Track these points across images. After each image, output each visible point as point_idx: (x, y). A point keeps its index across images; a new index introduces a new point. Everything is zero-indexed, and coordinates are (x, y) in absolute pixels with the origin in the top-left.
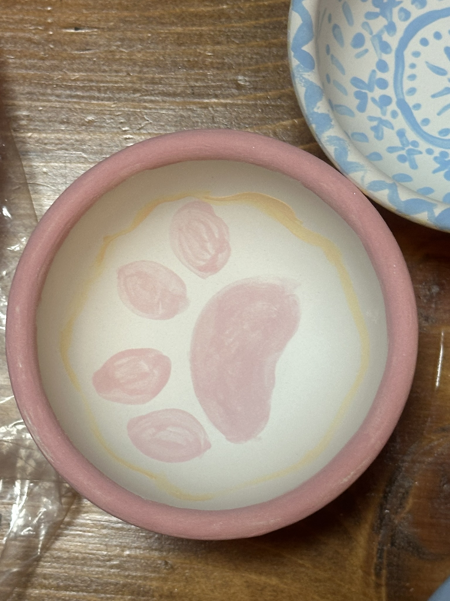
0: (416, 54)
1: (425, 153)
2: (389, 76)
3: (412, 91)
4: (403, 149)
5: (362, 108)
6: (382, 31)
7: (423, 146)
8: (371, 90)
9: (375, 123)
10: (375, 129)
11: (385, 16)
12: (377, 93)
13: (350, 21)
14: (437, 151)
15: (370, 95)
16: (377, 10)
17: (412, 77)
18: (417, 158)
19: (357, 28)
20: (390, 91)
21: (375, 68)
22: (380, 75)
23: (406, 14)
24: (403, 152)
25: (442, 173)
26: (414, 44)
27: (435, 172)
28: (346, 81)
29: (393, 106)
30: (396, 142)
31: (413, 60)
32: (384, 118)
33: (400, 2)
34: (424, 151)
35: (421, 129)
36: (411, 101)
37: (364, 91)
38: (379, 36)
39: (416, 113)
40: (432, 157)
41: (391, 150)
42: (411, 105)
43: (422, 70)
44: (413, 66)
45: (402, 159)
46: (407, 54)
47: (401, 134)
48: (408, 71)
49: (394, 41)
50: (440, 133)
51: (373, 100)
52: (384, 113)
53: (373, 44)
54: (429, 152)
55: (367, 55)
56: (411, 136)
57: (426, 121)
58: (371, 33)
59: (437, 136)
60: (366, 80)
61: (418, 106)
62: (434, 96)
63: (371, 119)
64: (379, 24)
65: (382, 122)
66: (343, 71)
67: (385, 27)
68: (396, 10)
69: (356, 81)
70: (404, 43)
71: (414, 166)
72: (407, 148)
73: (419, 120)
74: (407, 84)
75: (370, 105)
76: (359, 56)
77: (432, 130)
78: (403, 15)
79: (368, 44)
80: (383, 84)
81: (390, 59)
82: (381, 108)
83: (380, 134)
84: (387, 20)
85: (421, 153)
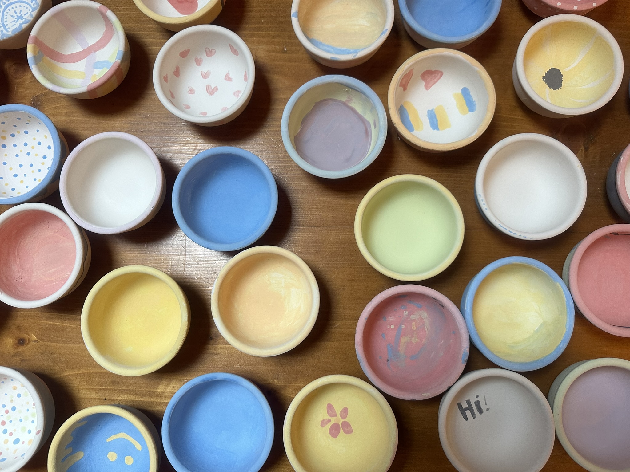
29: (1, 25)
39: (6, 26)
49: (1, 10)
56: (4, 31)
57: (9, 28)
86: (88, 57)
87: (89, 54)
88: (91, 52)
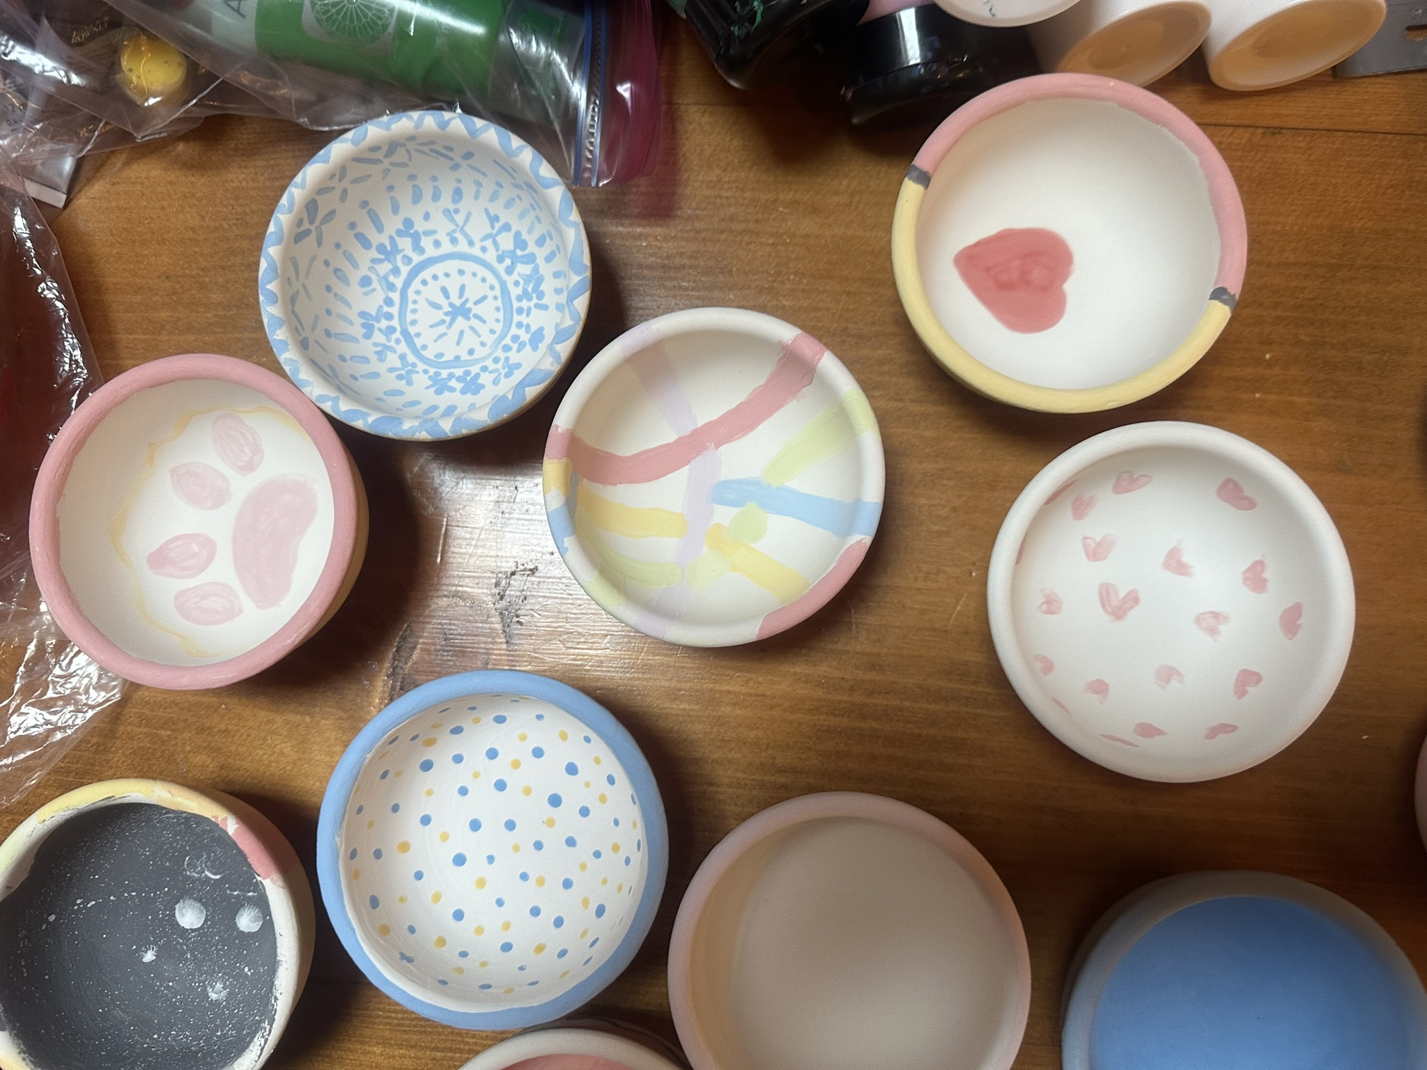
0: (418, 292)
1: (421, 373)
2: (394, 310)
3: (414, 322)
4: (403, 369)
5: (368, 336)
6: (387, 274)
7: (421, 366)
8: (378, 321)
9: (379, 349)
10: (377, 353)
11: (390, 261)
12: (384, 324)
13: (355, 265)
14: (432, 371)
15: (377, 325)
16: (382, 257)
18: (414, 377)
19: (364, 271)
20: (395, 323)
21: (382, 303)
22: (386, 309)
23: (408, 260)
24: (403, 372)
26: (416, 284)
27: (427, 388)
28: (352, 315)
29: (398, 335)
30: (398, 364)
31: (415, 297)
32: (388, 344)
33: (403, 250)
34: (420, 371)
35: (420, 353)
36: (412, 330)
37: (371, 322)
38: (385, 278)
39: (416, 340)
40: (427, 376)
41: (391, 370)
42: (412, 334)
43: (422, 306)
44: (415, 302)
45: (400, 377)
46: (410, 292)
47: (403, 357)
48: (411, 306)
49: (398, 282)
50: (435, 356)
51: (380, 329)
52: (389, 341)
53: (381, 285)
54: (425, 372)
55: (375, 293)
56: (411, 358)
57: (424, 347)
58: (378, 275)
59: (433, 358)
60: (374, 314)
61: (418, 335)
62: (431, 326)
63: (376, 345)
64: (385, 268)
65: (385, 346)
66: (349, 305)
67: (391, 270)
68: (399, 257)
69: (363, 314)
70: (407, 283)
71: (410, 383)
72: (406, 369)
74: (410, 317)
75: (376, 332)
76: (366, 294)
77: (429, 354)
78: (406, 261)
79: (375, 284)
81: (395, 296)
82: (386, 335)
83: (383, 357)
84: (392, 265)
85: (418, 372)
86: (693, 462)
87: (698, 453)
88: (706, 448)
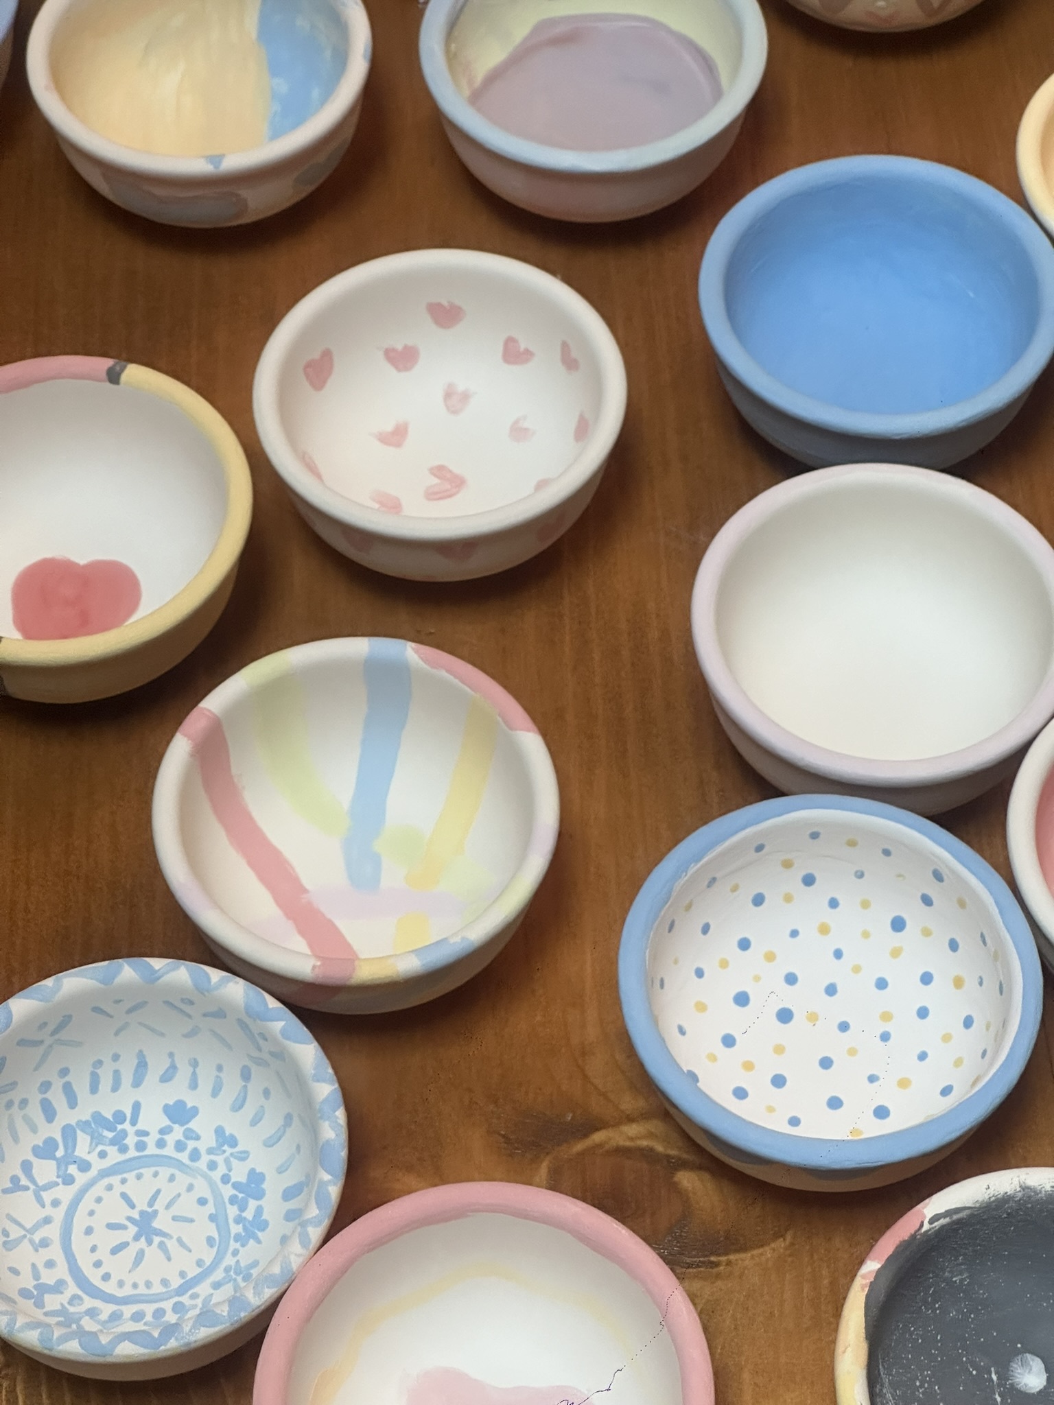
1: (238, 1257)
2: (149, 1309)
3: (165, 1282)
4: (235, 1280)
6: (98, 1322)
7: (229, 1260)
11: (80, 1319)
12: (170, 1316)
14: (233, 1245)
17: (148, 1284)
18: (244, 1263)
20: (167, 1305)
22: (149, 1317)
23: (74, 1299)
24: (239, 1279)
25: (260, 1234)
26: (110, 1288)
27: (259, 1242)
29: (185, 1299)
30: (228, 1287)
31: (128, 1286)
32: (199, 1305)
33: (62, 1304)
34: (235, 1259)
35: (209, 1267)
38: (104, 1323)
39: (190, 1276)
44: (135, 1286)
46: (120, 1293)
50: (212, 1246)
59: (215, 1249)
62: (169, 1259)
64: (89, 1324)
67: (91, 1318)
68: (72, 1309)
70: (109, 1299)
72: (234, 1276)
73: (199, 1270)
74: (157, 1289)
77: (208, 1256)
78: (76, 1301)
80: (159, 1313)
82: (188, 1310)
84: (83, 1316)
86: (329, 916)
